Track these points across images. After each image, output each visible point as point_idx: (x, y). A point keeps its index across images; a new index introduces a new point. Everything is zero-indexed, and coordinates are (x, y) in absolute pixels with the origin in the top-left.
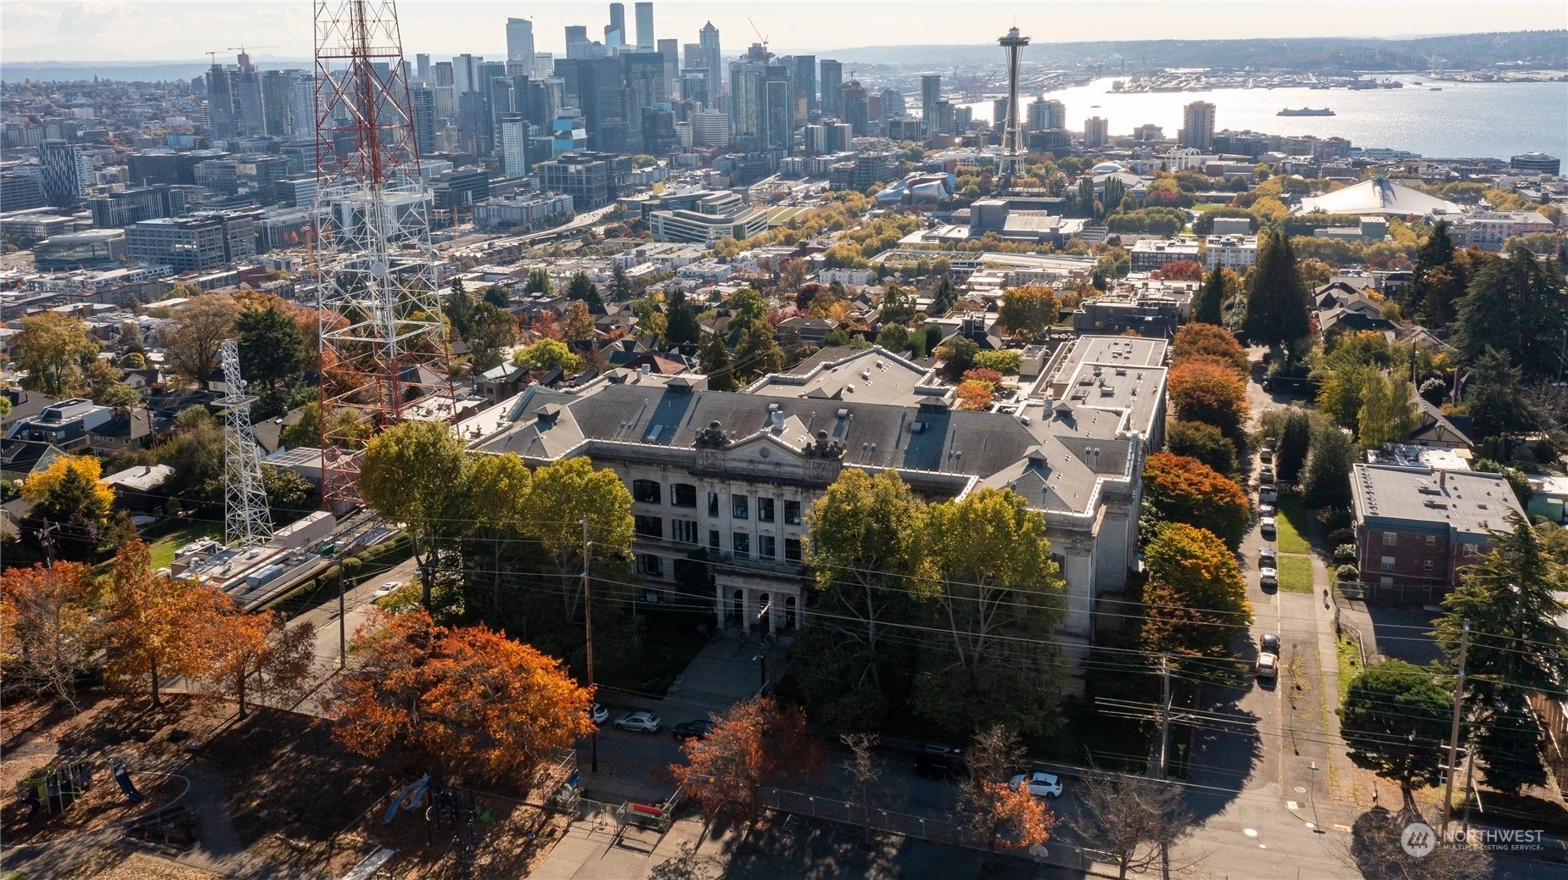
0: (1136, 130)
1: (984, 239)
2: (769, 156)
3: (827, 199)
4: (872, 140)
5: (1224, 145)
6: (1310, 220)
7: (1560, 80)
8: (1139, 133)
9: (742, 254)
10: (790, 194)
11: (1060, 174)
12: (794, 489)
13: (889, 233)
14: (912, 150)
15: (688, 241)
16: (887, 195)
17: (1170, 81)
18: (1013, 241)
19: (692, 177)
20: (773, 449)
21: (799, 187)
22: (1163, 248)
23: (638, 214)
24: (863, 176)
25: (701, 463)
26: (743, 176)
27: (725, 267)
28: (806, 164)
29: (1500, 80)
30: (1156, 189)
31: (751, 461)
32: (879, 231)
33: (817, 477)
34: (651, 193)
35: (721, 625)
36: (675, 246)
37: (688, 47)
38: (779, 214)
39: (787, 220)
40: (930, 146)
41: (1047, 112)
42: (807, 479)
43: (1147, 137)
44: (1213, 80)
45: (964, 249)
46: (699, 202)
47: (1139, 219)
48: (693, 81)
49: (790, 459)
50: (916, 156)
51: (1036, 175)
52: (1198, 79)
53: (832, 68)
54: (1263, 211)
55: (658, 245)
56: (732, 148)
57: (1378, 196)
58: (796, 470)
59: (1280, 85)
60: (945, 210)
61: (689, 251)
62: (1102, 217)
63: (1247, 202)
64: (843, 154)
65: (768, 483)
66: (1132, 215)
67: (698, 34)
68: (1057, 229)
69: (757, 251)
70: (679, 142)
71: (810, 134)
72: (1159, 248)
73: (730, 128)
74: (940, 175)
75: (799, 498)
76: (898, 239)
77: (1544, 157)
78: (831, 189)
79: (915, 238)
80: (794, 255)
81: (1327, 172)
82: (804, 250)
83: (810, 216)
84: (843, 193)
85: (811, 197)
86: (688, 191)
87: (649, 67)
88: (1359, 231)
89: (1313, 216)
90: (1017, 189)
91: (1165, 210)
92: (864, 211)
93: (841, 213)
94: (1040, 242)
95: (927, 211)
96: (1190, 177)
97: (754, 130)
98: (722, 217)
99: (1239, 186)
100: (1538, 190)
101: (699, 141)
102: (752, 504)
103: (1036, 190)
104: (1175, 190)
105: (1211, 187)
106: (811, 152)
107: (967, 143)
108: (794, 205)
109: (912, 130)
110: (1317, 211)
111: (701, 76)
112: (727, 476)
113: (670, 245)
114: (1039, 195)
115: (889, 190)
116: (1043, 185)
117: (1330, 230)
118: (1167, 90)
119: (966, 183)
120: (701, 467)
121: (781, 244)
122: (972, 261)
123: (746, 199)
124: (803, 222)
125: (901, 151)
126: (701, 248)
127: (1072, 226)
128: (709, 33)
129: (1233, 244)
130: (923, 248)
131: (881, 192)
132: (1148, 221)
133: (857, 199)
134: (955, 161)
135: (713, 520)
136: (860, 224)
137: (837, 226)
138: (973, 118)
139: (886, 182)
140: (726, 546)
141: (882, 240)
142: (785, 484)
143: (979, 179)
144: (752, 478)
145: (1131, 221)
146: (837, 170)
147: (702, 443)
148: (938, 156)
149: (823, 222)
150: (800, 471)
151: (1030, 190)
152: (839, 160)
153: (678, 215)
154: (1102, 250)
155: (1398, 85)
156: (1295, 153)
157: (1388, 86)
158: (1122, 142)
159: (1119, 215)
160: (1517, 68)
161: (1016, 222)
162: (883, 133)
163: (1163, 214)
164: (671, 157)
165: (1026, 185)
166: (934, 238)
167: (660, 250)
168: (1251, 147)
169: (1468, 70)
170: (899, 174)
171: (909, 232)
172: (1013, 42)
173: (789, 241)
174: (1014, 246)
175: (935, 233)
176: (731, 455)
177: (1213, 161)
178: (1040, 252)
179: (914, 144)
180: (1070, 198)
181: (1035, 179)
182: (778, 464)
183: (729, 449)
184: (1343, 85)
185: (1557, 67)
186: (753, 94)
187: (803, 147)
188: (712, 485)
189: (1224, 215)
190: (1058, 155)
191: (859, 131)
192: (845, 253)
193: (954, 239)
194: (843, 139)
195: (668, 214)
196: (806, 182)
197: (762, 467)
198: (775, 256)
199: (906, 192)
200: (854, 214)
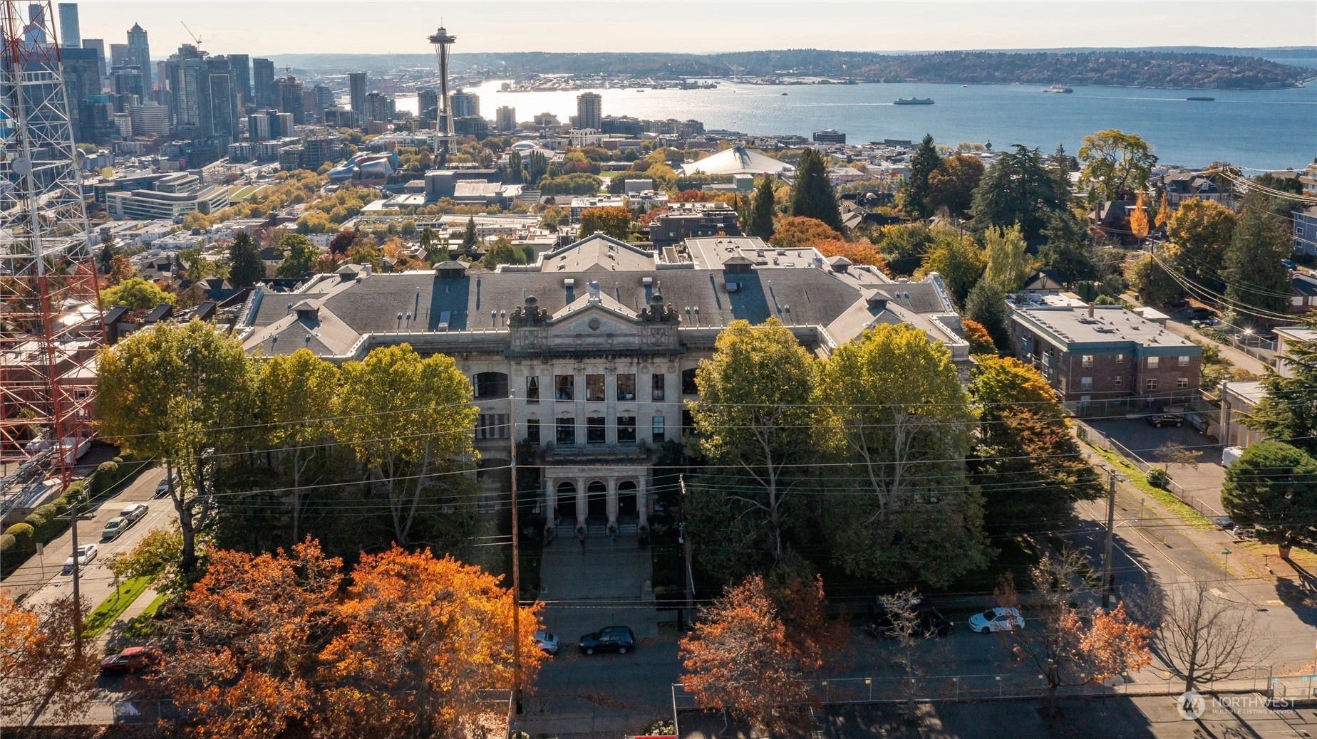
0: (536, 117)
1: (440, 204)
2: (216, 142)
3: (280, 178)
4: (311, 127)
5: (610, 126)
6: (695, 180)
7: (819, 83)
8: (539, 120)
9: (215, 226)
10: (242, 175)
11: (488, 151)
12: (629, 360)
13: (352, 202)
14: (351, 135)
15: (153, 218)
16: (339, 173)
17: (545, 83)
18: (466, 204)
19: (141, 162)
20: (605, 319)
21: (251, 170)
22: (595, 203)
23: (92, 197)
24: (313, 157)
25: (517, 345)
26: (194, 159)
27: (200, 238)
28: (253, 149)
29: (781, 83)
30: (571, 160)
31: (579, 336)
32: (342, 201)
33: (655, 344)
34: (100, 178)
35: (550, 523)
36: (140, 223)
37: (114, 48)
38: (237, 191)
39: (248, 196)
40: (366, 132)
41: (465, 102)
42: (645, 348)
43: (545, 124)
44: (578, 82)
45: (423, 213)
46: (157, 183)
47: (565, 184)
48: (126, 77)
49: (624, 327)
50: (355, 140)
51: (467, 152)
52: (567, 82)
53: (264, 66)
54: (659, 174)
55: (120, 223)
56: (174, 136)
57: (739, 161)
58: (631, 339)
59: (630, 86)
60: (396, 183)
61: (156, 228)
62: (533, 182)
63: (644, 167)
64: (287, 139)
65: (601, 357)
66: (559, 180)
67: (126, 36)
68: (501, 193)
69: (227, 223)
70: (118, 132)
71: (253, 122)
72: (592, 204)
73: (171, 119)
74: (384, 154)
75: (634, 370)
76: (361, 207)
77: (835, 132)
78: (282, 169)
79: (377, 205)
80: (265, 225)
81: (692, 145)
82: (274, 221)
83: (270, 192)
84: (296, 172)
85: (264, 177)
86: (139, 174)
87: (81, 63)
88: (734, 186)
89: (697, 176)
90: (454, 164)
91: (585, 175)
92: (319, 187)
93: (298, 189)
94: (488, 204)
95: (378, 185)
96: (594, 151)
97: (196, 120)
98: (185, 194)
99: (631, 157)
100: (843, 154)
101: (138, 131)
102: (580, 383)
103: (469, 164)
104: (585, 161)
105: (610, 159)
106: (255, 136)
107: (399, 129)
108: (249, 183)
109: (346, 120)
110: (698, 173)
111: (134, 72)
112: (549, 355)
113: (134, 223)
114: (474, 168)
115: (340, 168)
116: (475, 160)
117: (714, 186)
118: (545, 90)
119: (408, 161)
120: (518, 349)
121: (247, 217)
122: (434, 222)
123: (201, 180)
124: (265, 198)
125: (343, 136)
126: (169, 224)
127: (512, 190)
128: (137, 34)
129: (650, 198)
130: (386, 214)
131: (333, 170)
132: (572, 185)
133: (310, 176)
134: (394, 143)
135: (533, 408)
136: (320, 197)
137: (299, 200)
138: (397, 110)
139: (335, 162)
140: (548, 434)
141: (347, 209)
142: (620, 356)
143: (420, 156)
144: (579, 355)
145: (558, 185)
146: (286, 152)
147: (517, 321)
148: (377, 139)
149: (284, 197)
150: (636, 340)
151: (464, 164)
152: (285, 144)
153: (138, 194)
154: (542, 209)
155: (713, 86)
156: (663, 132)
157: (708, 87)
158: (527, 126)
159: (547, 180)
160: (789, 75)
161: (463, 189)
162: (319, 122)
163: (583, 178)
164: (114, 145)
165: (460, 160)
166: (393, 205)
167: (125, 227)
168: (632, 128)
169: (758, 76)
170: (346, 155)
171: (369, 202)
172: (442, 39)
173: (255, 214)
174: (466, 208)
175: (393, 202)
176: (554, 331)
177: (606, 138)
178: (489, 213)
179: (351, 131)
180: (501, 169)
181: (466, 156)
182: (610, 335)
183: (552, 324)
184: (675, 86)
185: (815, 75)
186: (193, 87)
187: (247, 135)
188: (532, 368)
189: (631, 177)
190: (480, 137)
191: (298, 121)
192: (316, 221)
193: (414, 205)
194: (285, 126)
195: (127, 194)
196: (255, 164)
197: (591, 340)
198: (247, 227)
199: (356, 169)
200: (311, 189)
